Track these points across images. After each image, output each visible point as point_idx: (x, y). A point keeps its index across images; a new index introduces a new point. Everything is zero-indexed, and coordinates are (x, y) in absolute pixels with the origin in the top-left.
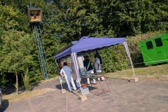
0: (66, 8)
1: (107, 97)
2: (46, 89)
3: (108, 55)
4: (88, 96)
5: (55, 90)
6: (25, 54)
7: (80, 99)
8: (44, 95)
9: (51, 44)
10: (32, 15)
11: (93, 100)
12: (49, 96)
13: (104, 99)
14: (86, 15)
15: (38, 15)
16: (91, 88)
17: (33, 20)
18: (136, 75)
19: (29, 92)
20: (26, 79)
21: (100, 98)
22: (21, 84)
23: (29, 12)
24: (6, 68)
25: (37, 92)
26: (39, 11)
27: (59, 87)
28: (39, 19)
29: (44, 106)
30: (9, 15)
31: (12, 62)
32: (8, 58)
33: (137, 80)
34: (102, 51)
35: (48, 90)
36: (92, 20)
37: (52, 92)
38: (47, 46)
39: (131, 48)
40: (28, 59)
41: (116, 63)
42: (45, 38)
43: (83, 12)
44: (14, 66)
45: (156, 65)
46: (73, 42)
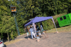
0: (26, 6)
2: (20, 39)
3: (45, 24)
5: (25, 39)
6: (11, 25)
7: (37, 41)
8: (21, 41)
9: (21, 21)
10: (12, 9)
11: (42, 41)
12: (23, 41)
13: (47, 40)
15: (14, 9)
16: (40, 37)
17: (12, 11)
19: (14, 41)
26: (15, 7)
28: (15, 11)
29: (23, 45)
32: (4, 27)
36: (37, 10)
40: (13, 27)
41: (48, 27)
42: (18, 18)
43: (33, 7)
44: (7, 30)
46: (30, 19)
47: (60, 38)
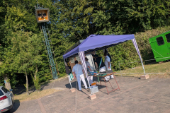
0: (73, 7)
1: (117, 95)
2: (56, 88)
3: (117, 53)
4: (97, 95)
5: (64, 89)
6: (34, 55)
7: (89, 97)
8: (54, 94)
9: (60, 44)
10: (39, 15)
11: (103, 99)
12: (59, 95)
13: (114, 97)
14: (94, 12)
15: (45, 15)
16: (100, 87)
17: (40, 20)
18: (146, 72)
19: (39, 92)
20: (36, 79)
21: (110, 96)
22: (31, 84)
23: (36, 12)
24: (16, 69)
25: (47, 92)
26: (46, 11)
27: (68, 86)
28: (46, 19)
29: (54, 106)
30: (17, 16)
31: (22, 63)
32: (17, 59)
33: (147, 77)
34: (111, 49)
35: (58, 89)
36: (100, 17)
37: (61, 92)
38: (55, 45)
39: (141, 45)
40: (37, 59)
41: (126, 61)
42: (54, 37)
43: (90, 9)
44: (24, 67)
45: (167, 61)
46: (81, 41)
47: (150, 95)
